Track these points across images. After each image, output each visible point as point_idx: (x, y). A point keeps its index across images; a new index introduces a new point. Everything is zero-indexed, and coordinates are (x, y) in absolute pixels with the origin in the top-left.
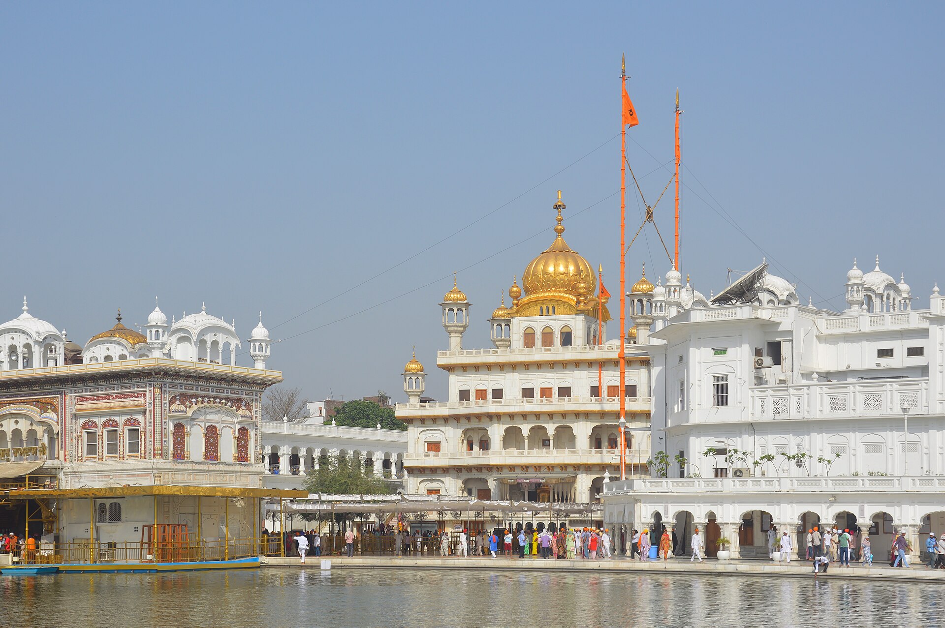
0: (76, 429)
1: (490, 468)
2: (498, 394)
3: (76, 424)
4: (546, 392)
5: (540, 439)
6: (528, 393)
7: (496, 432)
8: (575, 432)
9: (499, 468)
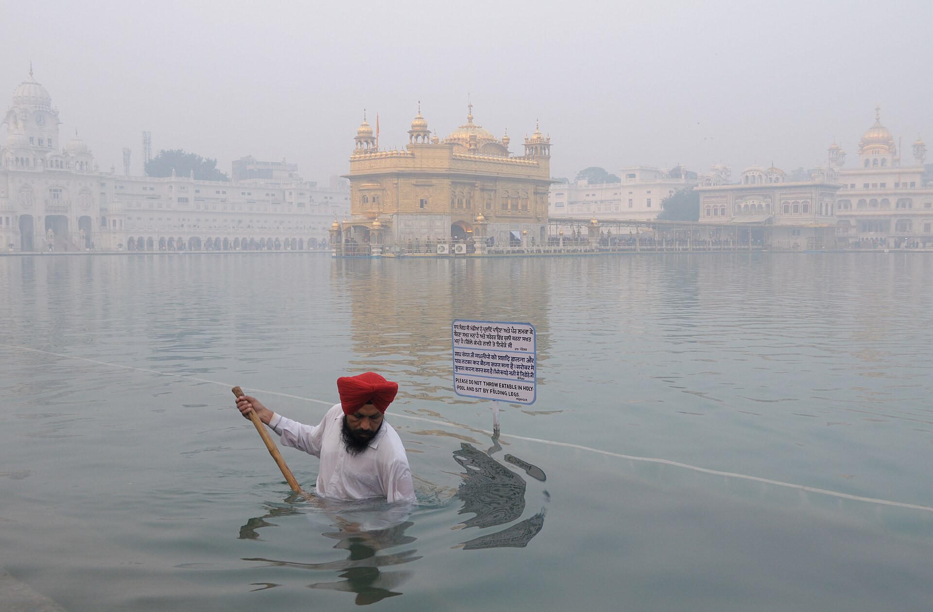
0: (780, 205)
1: (852, 216)
2: (853, 186)
3: (780, 202)
4: (874, 185)
5: (874, 203)
6: (866, 186)
7: (855, 201)
8: (890, 201)
9: (855, 216)
